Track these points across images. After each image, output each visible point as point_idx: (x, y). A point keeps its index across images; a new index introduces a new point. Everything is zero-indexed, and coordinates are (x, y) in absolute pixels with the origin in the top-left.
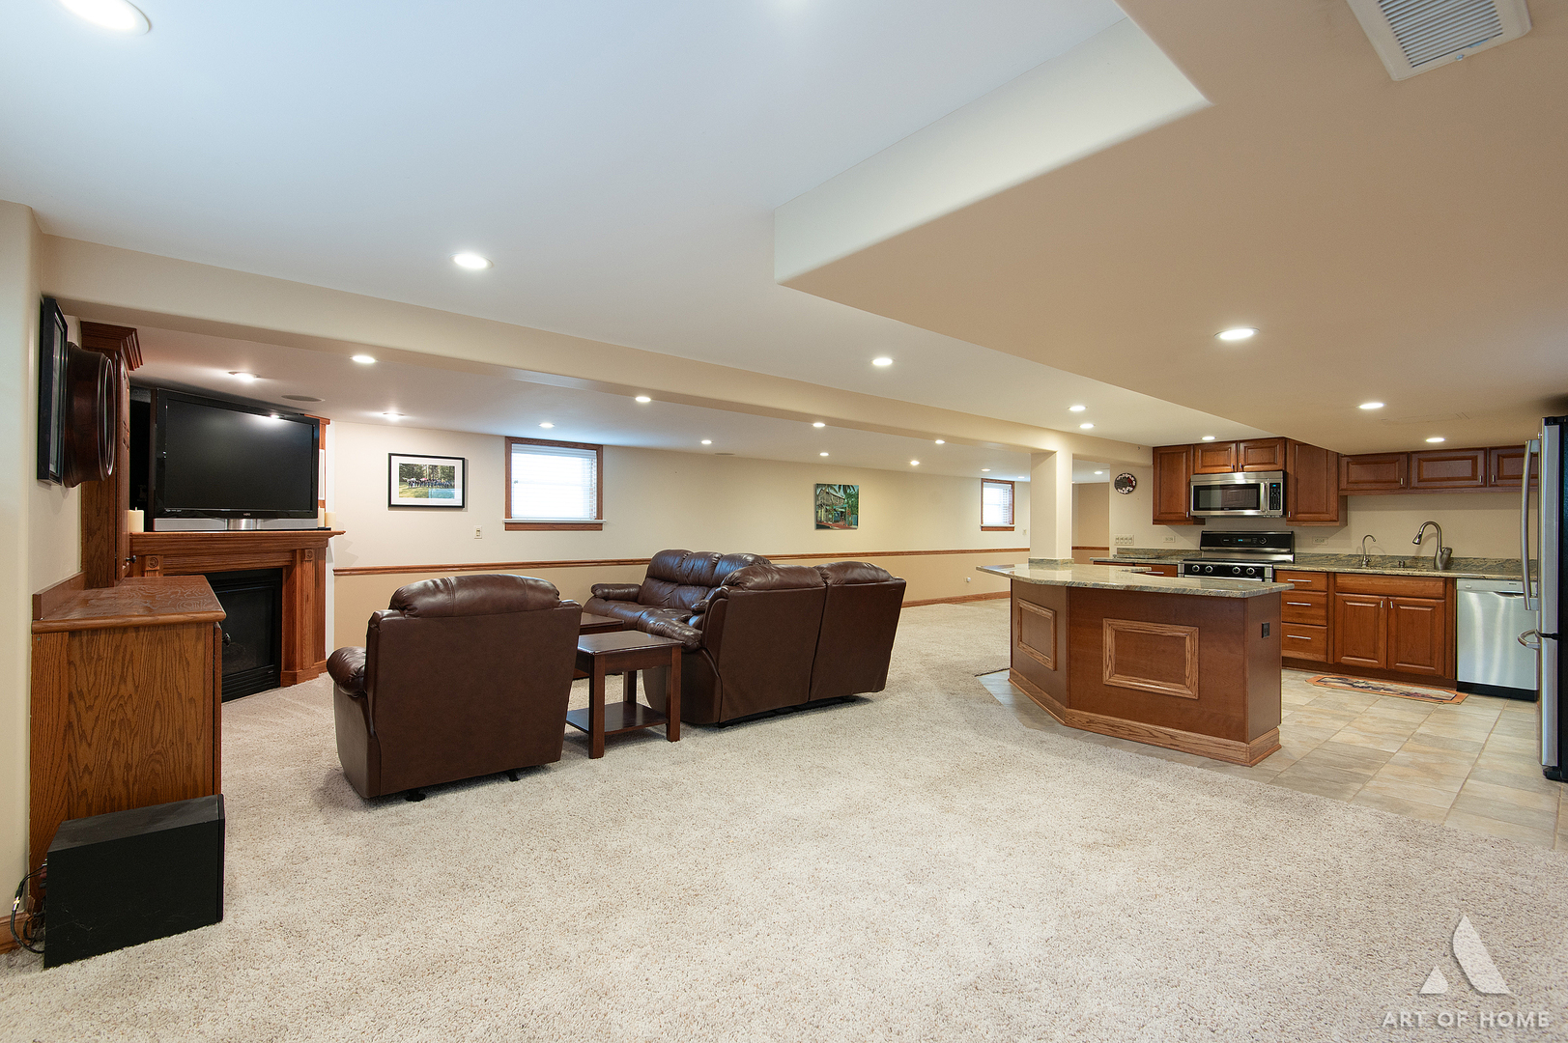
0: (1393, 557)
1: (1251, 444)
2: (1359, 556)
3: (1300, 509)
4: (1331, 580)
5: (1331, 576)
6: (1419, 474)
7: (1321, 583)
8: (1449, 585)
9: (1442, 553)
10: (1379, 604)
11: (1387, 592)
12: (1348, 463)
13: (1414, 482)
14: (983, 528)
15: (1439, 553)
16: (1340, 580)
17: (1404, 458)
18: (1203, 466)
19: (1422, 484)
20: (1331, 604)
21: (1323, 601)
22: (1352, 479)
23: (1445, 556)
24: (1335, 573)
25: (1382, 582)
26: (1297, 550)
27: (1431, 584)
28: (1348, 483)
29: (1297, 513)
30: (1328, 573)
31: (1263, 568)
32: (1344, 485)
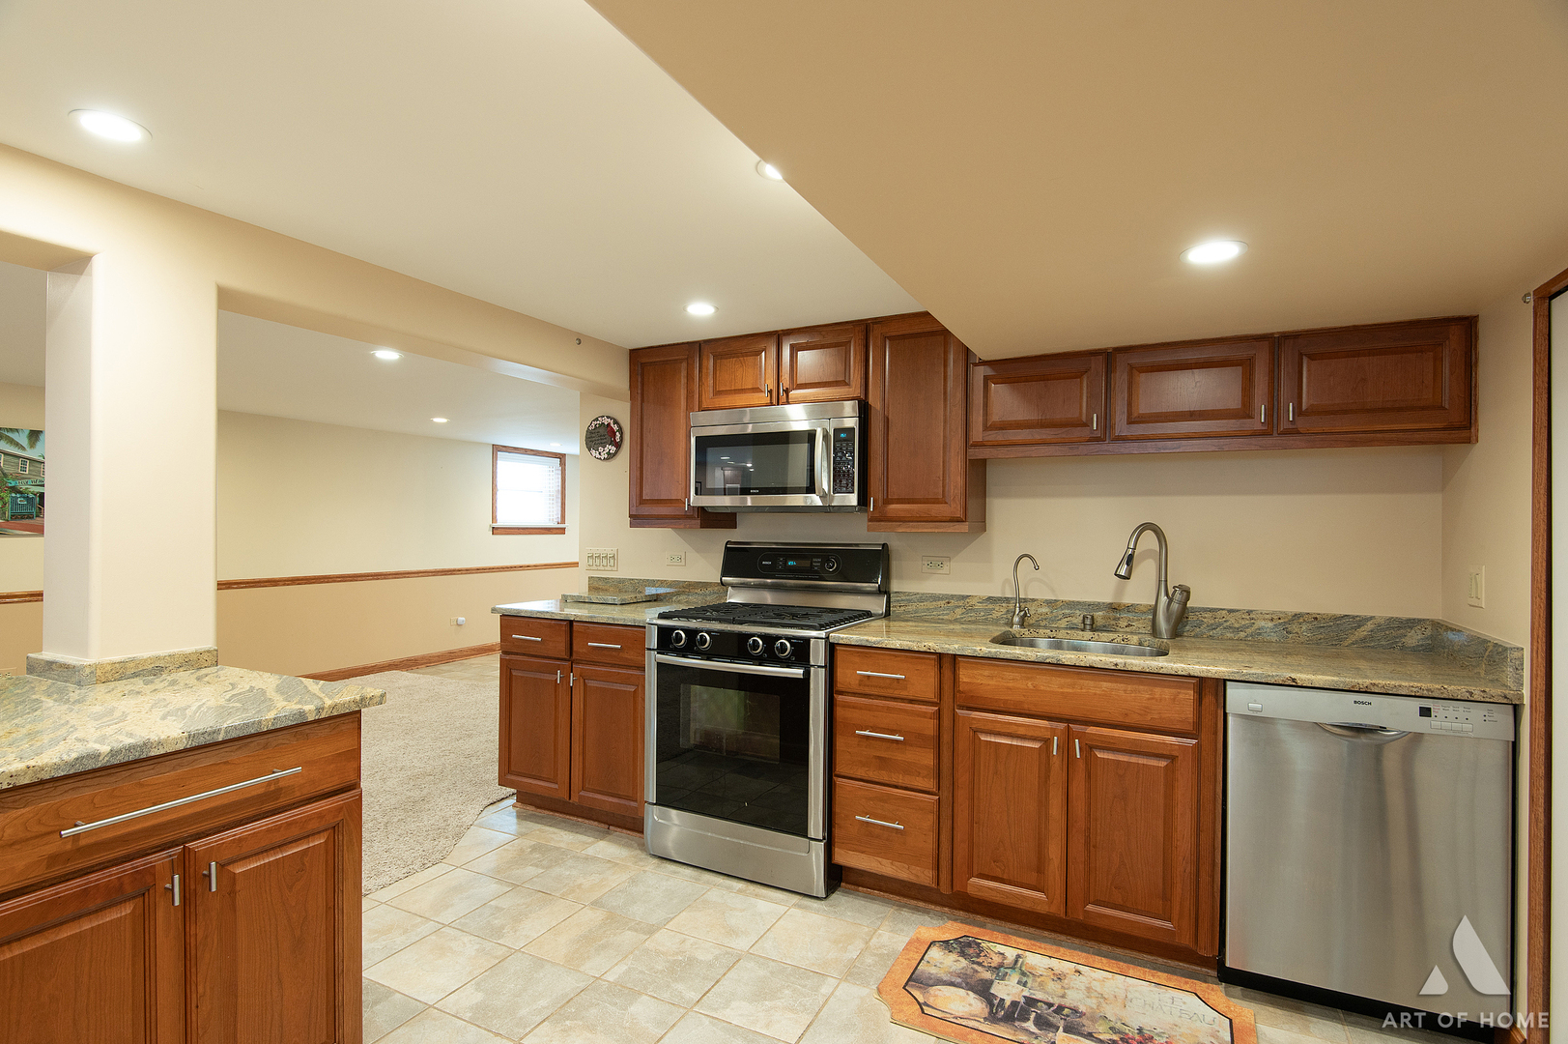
0: (1072, 605)
1: (802, 340)
2: (1007, 600)
3: (895, 491)
4: (947, 673)
5: (947, 663)
6: (1130, 404)
7: (924, 683)
8: (1208, 699)
9: (1171, 600)
10: (1047, 742)
11: (1066, 710)
12: (986, 379)
13: (1121, 427)
14: (495, 530)
15: (1164, 599)
16: (965, 676)
17: (1098, 365)
18: (717, 393)
19: (1139, 430)
20: (946, 737)
21: (929, 727)
22: (996, 416)
23: (1175, 606)
24: (955, 656)
25: (1054, 684)
26: (895, 586)
27: (1167, 693)
28: (986, 428)
29: (887, 501)
30: (940, 656)
31: (807, 641)
32: (977, 434)
